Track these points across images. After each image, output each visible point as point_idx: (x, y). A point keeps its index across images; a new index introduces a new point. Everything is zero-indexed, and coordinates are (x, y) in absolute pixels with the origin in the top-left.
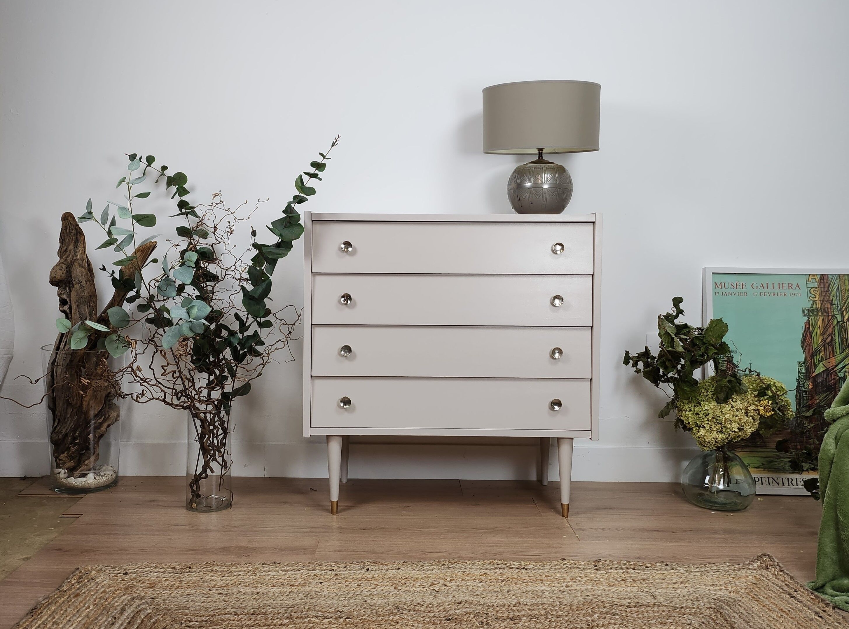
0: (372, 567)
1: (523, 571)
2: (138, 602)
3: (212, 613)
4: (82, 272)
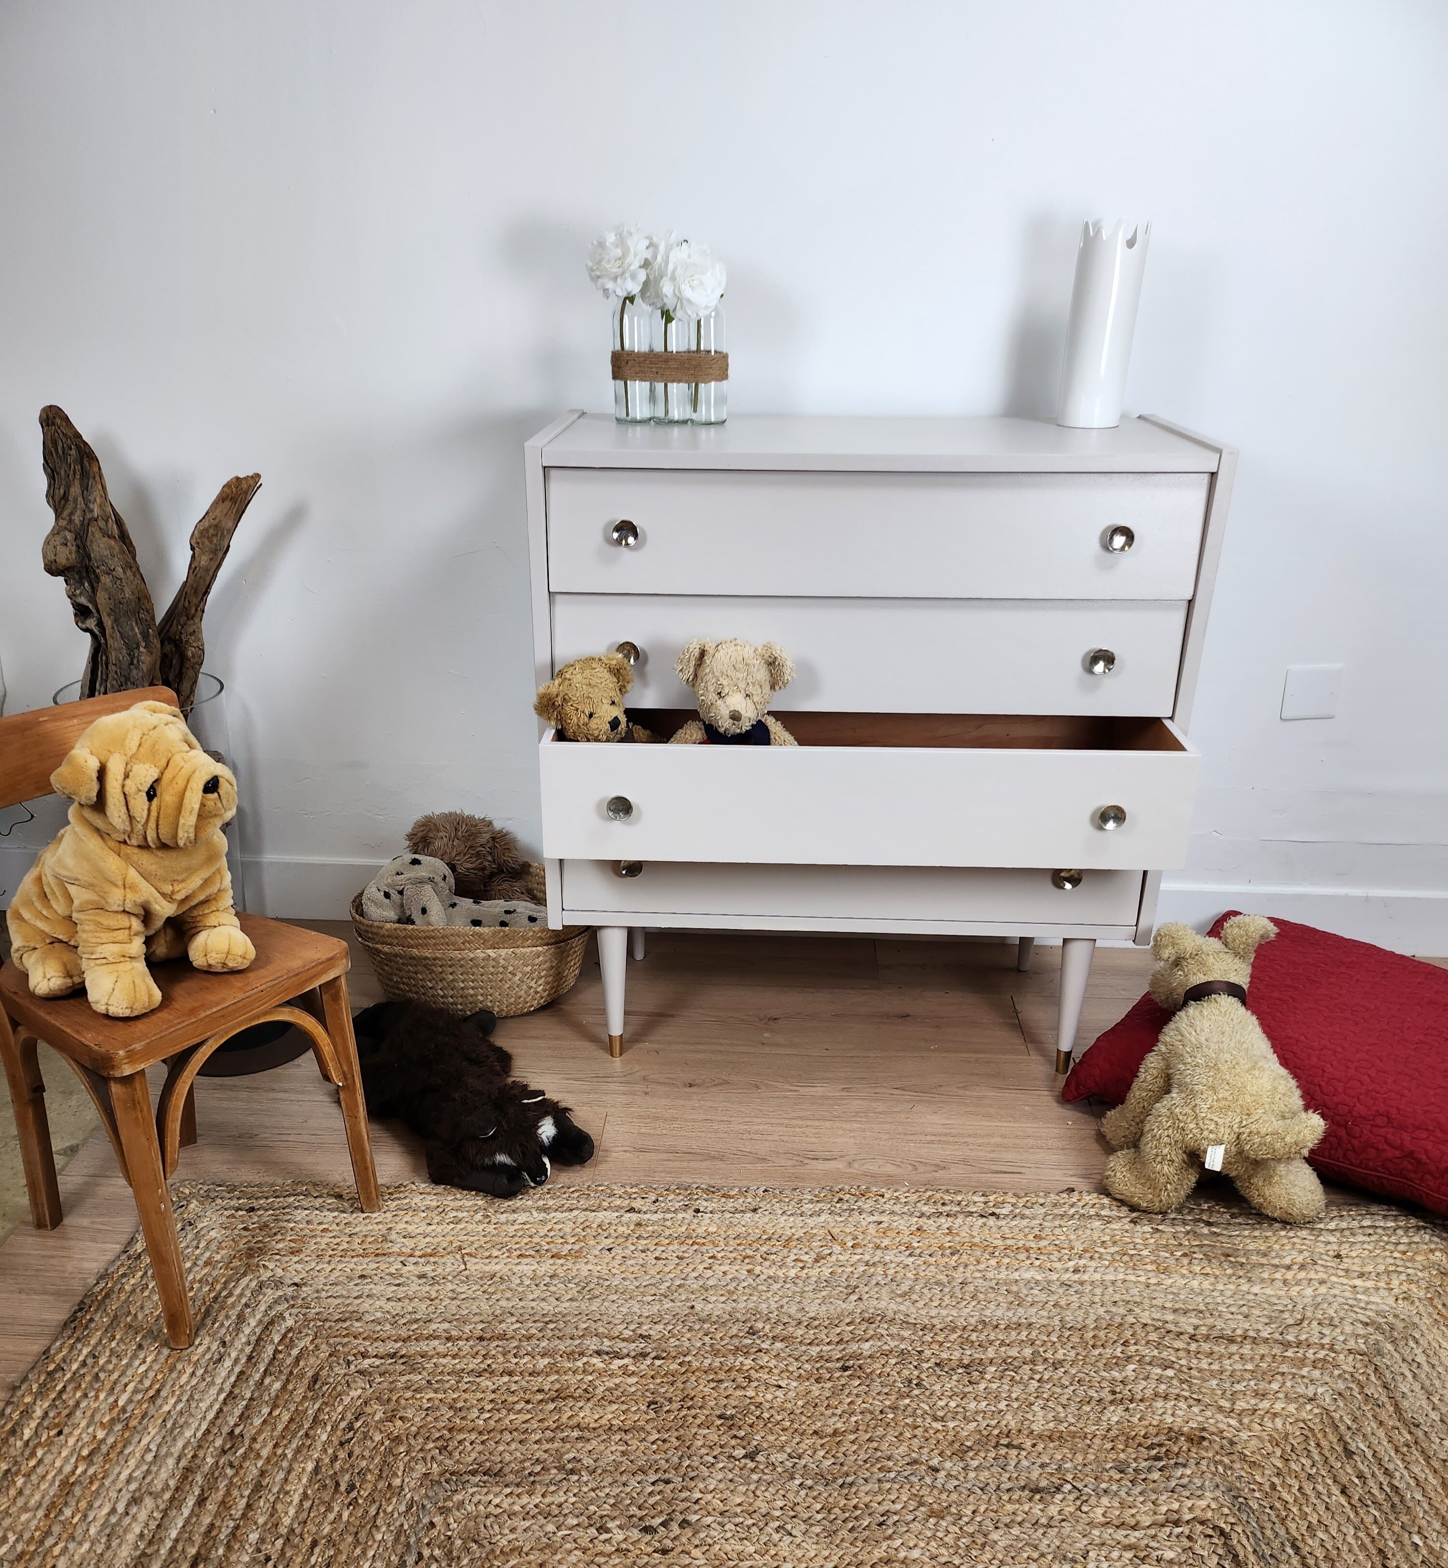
2: (270, 1294)
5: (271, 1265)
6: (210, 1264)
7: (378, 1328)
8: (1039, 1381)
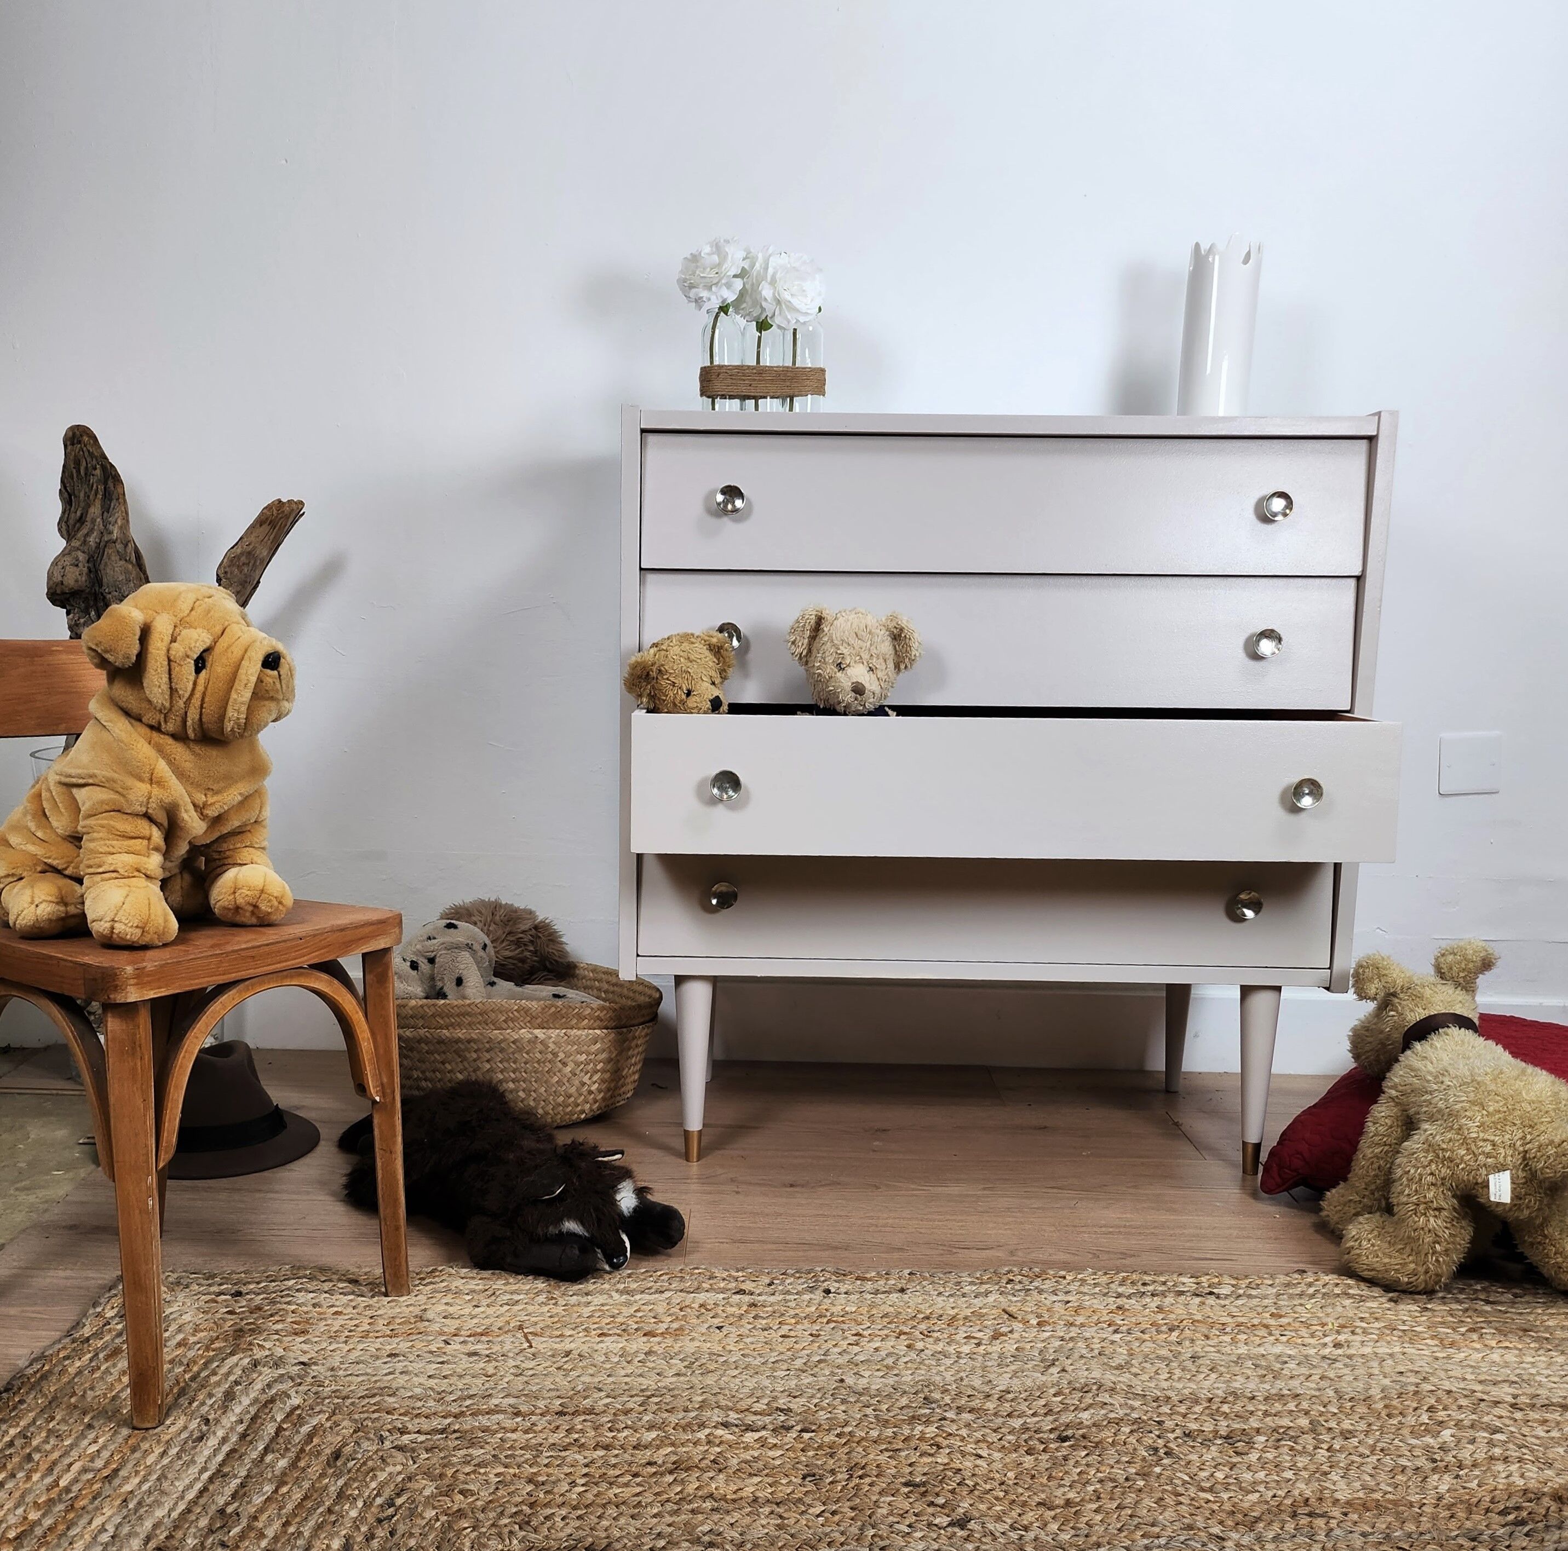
0: (837, 1285)
1: (1211, 1300)
2: (267, 1374)
3: (454, 1409)
4: (127, 572)
5: (268, 1345)
6: (185, 1345)
7: (419, 1404)
8: (1328, 1450)
